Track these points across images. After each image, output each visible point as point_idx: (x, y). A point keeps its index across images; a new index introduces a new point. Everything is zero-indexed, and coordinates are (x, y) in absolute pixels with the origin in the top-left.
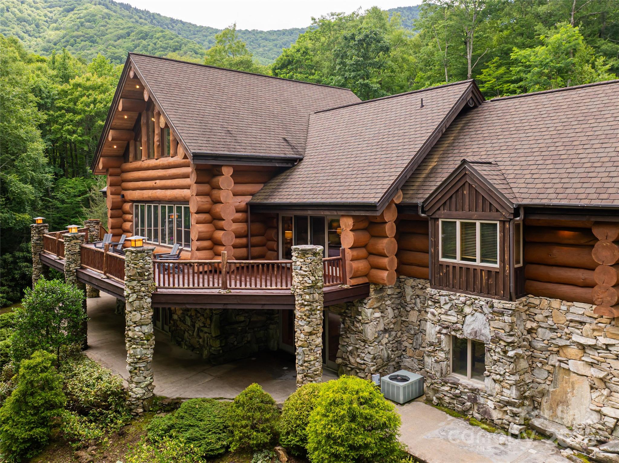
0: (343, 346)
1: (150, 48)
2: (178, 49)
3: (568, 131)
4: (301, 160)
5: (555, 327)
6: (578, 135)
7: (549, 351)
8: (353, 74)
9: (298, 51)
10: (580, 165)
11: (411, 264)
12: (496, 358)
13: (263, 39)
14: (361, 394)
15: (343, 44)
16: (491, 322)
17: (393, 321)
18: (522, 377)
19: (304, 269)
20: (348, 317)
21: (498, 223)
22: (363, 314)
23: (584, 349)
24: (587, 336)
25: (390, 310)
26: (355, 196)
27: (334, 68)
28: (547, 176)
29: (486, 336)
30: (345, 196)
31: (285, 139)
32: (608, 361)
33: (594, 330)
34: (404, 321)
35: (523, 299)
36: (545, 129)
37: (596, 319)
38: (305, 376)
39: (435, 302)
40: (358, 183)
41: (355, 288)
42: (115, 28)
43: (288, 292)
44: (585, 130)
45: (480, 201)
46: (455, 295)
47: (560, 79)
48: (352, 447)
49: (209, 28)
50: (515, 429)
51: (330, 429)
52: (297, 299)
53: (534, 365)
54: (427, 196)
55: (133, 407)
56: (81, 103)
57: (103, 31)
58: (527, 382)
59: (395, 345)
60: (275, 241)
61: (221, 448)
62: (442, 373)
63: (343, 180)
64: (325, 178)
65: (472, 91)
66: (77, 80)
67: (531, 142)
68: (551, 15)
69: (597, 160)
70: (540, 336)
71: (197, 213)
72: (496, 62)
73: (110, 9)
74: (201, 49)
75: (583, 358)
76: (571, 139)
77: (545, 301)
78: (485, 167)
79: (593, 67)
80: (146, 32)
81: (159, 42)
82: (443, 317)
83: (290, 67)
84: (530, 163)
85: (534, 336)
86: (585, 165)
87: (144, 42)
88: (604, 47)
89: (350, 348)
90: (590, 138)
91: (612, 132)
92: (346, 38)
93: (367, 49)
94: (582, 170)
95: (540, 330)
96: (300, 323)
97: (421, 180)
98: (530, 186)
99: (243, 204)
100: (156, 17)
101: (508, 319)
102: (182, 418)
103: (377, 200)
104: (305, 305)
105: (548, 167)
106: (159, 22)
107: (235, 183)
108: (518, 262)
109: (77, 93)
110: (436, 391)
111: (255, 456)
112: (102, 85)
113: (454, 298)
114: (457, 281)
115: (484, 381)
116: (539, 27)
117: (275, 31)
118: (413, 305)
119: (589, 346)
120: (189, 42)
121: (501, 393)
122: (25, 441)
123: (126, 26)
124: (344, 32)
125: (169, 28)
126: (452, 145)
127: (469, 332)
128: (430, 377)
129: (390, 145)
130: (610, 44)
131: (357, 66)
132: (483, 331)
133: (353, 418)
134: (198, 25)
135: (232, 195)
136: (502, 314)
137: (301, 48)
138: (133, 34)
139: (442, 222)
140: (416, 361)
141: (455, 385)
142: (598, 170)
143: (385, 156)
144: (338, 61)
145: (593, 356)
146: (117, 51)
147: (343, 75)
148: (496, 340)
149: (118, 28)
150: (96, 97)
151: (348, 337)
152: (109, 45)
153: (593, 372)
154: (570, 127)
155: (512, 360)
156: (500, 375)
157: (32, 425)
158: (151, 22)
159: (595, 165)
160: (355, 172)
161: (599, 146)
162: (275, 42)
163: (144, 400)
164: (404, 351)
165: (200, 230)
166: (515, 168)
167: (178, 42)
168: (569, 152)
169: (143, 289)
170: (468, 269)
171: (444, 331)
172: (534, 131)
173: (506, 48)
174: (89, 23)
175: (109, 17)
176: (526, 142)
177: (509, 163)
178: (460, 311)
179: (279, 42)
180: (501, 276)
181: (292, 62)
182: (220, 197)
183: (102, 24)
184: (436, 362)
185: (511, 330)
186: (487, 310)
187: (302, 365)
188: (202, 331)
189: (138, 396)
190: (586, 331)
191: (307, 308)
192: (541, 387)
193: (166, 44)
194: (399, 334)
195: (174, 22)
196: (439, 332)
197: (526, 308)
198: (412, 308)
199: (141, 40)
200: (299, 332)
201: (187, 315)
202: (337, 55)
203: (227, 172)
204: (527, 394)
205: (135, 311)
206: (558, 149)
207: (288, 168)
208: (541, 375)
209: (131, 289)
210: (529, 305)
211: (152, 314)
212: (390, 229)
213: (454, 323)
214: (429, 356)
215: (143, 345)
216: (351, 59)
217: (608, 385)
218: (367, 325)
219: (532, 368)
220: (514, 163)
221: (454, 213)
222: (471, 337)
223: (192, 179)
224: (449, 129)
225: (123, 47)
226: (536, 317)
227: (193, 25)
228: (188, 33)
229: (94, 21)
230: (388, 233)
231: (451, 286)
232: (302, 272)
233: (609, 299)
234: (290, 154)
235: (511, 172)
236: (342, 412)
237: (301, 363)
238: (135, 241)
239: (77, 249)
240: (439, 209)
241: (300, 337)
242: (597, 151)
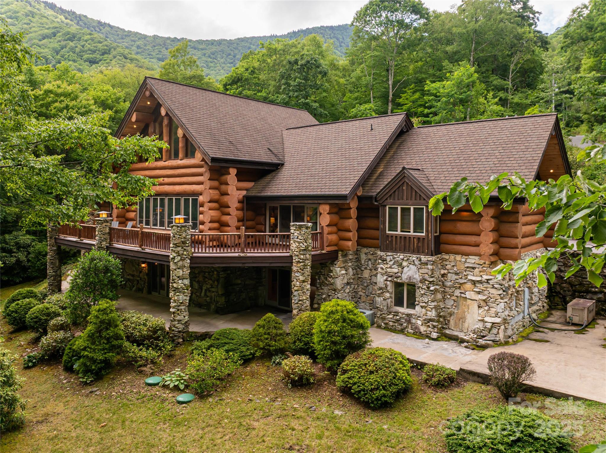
0: (319, 295)
1: (77, 50)
2: (107, 53)
3: (467, 151)
4: (283, 165)
5: (458, 272)
6: (473, 153)
7: (454, 287)
8: (296, 94)
9: (247, 70)
10: (473, 172)
11: (365, 238)
12: (422, 292)
13: (192, 48)
14: (348, 307)
15: (287, 67)
16: (420, 270)
17: (353, 277)
18: (439, 304)
19: (300, 237)
20: (322, 275)
21: (425, 207)
22: (334, 271)
23: (475, 284)
24: (477, 276)
25: (351, 270)
26: (331, 190)
27: (279, 87)
28: (454, 178)
29: (416, 279)
30: (323, 190)
31: (269, 149)
32: (488, 289)
33: (480, 272)
34: (360, 278)
35: (439, 256)
36: (453, 149)
37: (481, 265)
38: (300, 310)
39: (383, 261)
40: (331, 182)
41: (329, 253)
42: (40, 27)
43: (288, 254)
44: (477, 150)
45: (414, 194)
46: (397, 255)
47: (461, 107)
48: (344, 337)
49: (137, 33)
50: (434, 335)
51: (330, 327)
52: (294, 258)
53: (446, 297)
54: (379, 191)
55: (175, 338)
56: (55, 109)
57: (26, 29)
58: (442, 307)
59: (354, 294)
60: (263, 224)
61: (250, 355)
62: (387, 307)
63: (320, 180)
64: (305, 178)
65: (406, 121)
66: (47, 86)
67: (444, 157)
68: (456, 53)
69: (483, 169)
70: (449, 279)
71: (209, 202)
72: (413, 88)
73: (34, 7)
74: (131, 54)
75: (474, 290)
76: (469, 156)
77: (452, 257)
78: (416, 172)
79: (486, 99)
80: (74, 34)
81: (87, 44)
82: (389, 270)
83: (239, 84)
84: (444, 170)
85: (446, 278)
86: (477, 172)
87: (72, 44)
88: (495, 82)
89: (324, 296)
90: (480, 155)
91: (492, 152)
92: (290, 62)
93: (307, 73)
94: (475, 175)
95: (449, 274)
96: (296, 274)
97: (373, 180)
98: (444, 184)
99: (241, 197)
100: (83, 18)
101: (430, 267)
102: (218, 339)
103: (347, 192)
104: (301, 262)
105: (455, 173)
106: (85, 24)
107: (238, 181)
108: (436, 232)
109: (50, 99)
110: (384, 319)
111: (274, 357)
112: (72, 93)
113: (396, 256)
114: (398, 246)
115: (415, 309)
116: (445, 63)
117: (204, 41)
118: (366, 266)
119: (478, 281)
120: (118, 46)
121: (426, 314)
122: (102, 361)
123: (51, 26)
124: (288, 57)
125: (96, 31)
126: (392, 157)
127: (406, 277)
128: (379, 310)
129: (351, 156)
130: (499, 80)
131: (299, 88)
132: (415, 276)
133: (344, 321)
134: (127, 30)
135: (235, 189)
136: (427, 264)
137: (250, 67)
138: (59, 34)
139: (389, 208)
140: (368, 304)
141: (396, 313)
142: (484, 175)
143: (348, 163)
144: (283, 81)
145: (480, 286)
146: (42, 51)
147: (288, 94)
148: (423, 281)
149: (43, 27)
150: (68, 103)
151: (322, 289)
152: (34, 44)
153: (480, 297)
154: (468, 148)
155: (433, 293)
156: (425, 303)
157: (106, 351)
158: (78, 24)
159: (482, 172)
160: (328, 174)
161: (485, 160)
162: (203, 51)
163: (183, 333)
164: (359, 298)
165: (212, 214)
166: (435, 173)
167: (107, 46)
168: (468, 164)
169: (185, 253)
170: (405, 237)
171: (390, 279)
172: (446, 149)
173: (420, 78)
174: (10, 20)
175: (33, 15)
176: (441, 157)
177: (431, 170)
178: (400, 265)
179: (208, 52)
180: (426, 241)
181: (242, 79)
182: (227, 191)
183: (25, 21)
184: (384, 300)
185: (432, 274)
186: (417, 262)
187: (297, 303)
188: (210, 291)
189: (180, 329)
190: (476, 273)
191: (302, 264)
192: (449, 311)
193: (94, 47)
194: (356, 286)
195: (101, 25)
196: (386, 280)
197: (441, 261)
198: (366, 268)
199: (68, 41)
200: (295, 280)
201: (195, 281)
202: (282, 77)
203: (233, 172)
204: (441, 314)
205: (179, 269)
206: (461, 161)
207: (273, 171)
208: (450, 303)
209: (176, 253)
210: (443, 260)
211: (189, 271)
212: (353, 213)
213: (396, 273)
214: (379, 296)
215: (184, 293)
216: (295, 81)
217: (488, 304)
218: (337, 279)
219: (444, 299)
220: (434, 170)
221: (397, 201)
222: (407, 281)
223: (206, 176)
224: (391, 146)
225: (49, 48)
226: (447, 267)
227: (121, 29)
228: (115, 37)
229: (17, 18)
230: (352, 215)
231: (394, 249)
232: (298, 240)
233: (488, 251)
234: (275, 161)
235: (432, 175)
236: (338, 317)
237: (296, 301)
238: (179, 219)
239: (107, 230)
240: (387, 199)
241: (296, 284)
242: (484, 163)
